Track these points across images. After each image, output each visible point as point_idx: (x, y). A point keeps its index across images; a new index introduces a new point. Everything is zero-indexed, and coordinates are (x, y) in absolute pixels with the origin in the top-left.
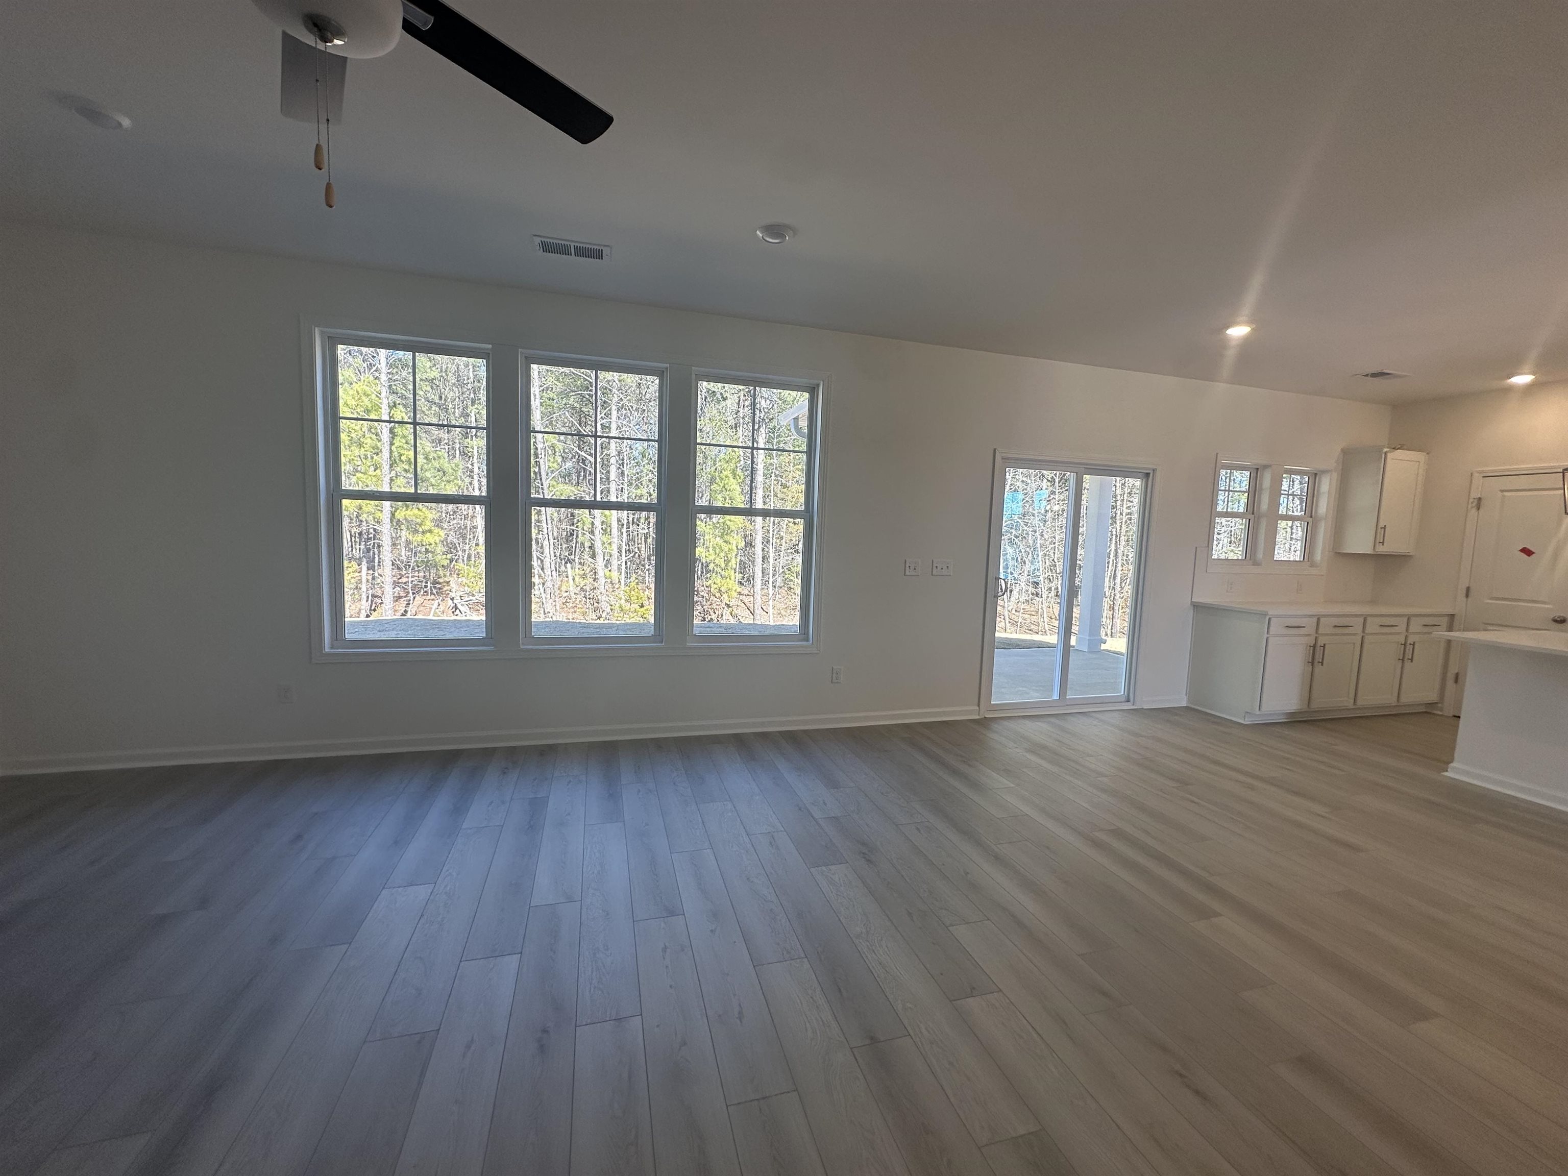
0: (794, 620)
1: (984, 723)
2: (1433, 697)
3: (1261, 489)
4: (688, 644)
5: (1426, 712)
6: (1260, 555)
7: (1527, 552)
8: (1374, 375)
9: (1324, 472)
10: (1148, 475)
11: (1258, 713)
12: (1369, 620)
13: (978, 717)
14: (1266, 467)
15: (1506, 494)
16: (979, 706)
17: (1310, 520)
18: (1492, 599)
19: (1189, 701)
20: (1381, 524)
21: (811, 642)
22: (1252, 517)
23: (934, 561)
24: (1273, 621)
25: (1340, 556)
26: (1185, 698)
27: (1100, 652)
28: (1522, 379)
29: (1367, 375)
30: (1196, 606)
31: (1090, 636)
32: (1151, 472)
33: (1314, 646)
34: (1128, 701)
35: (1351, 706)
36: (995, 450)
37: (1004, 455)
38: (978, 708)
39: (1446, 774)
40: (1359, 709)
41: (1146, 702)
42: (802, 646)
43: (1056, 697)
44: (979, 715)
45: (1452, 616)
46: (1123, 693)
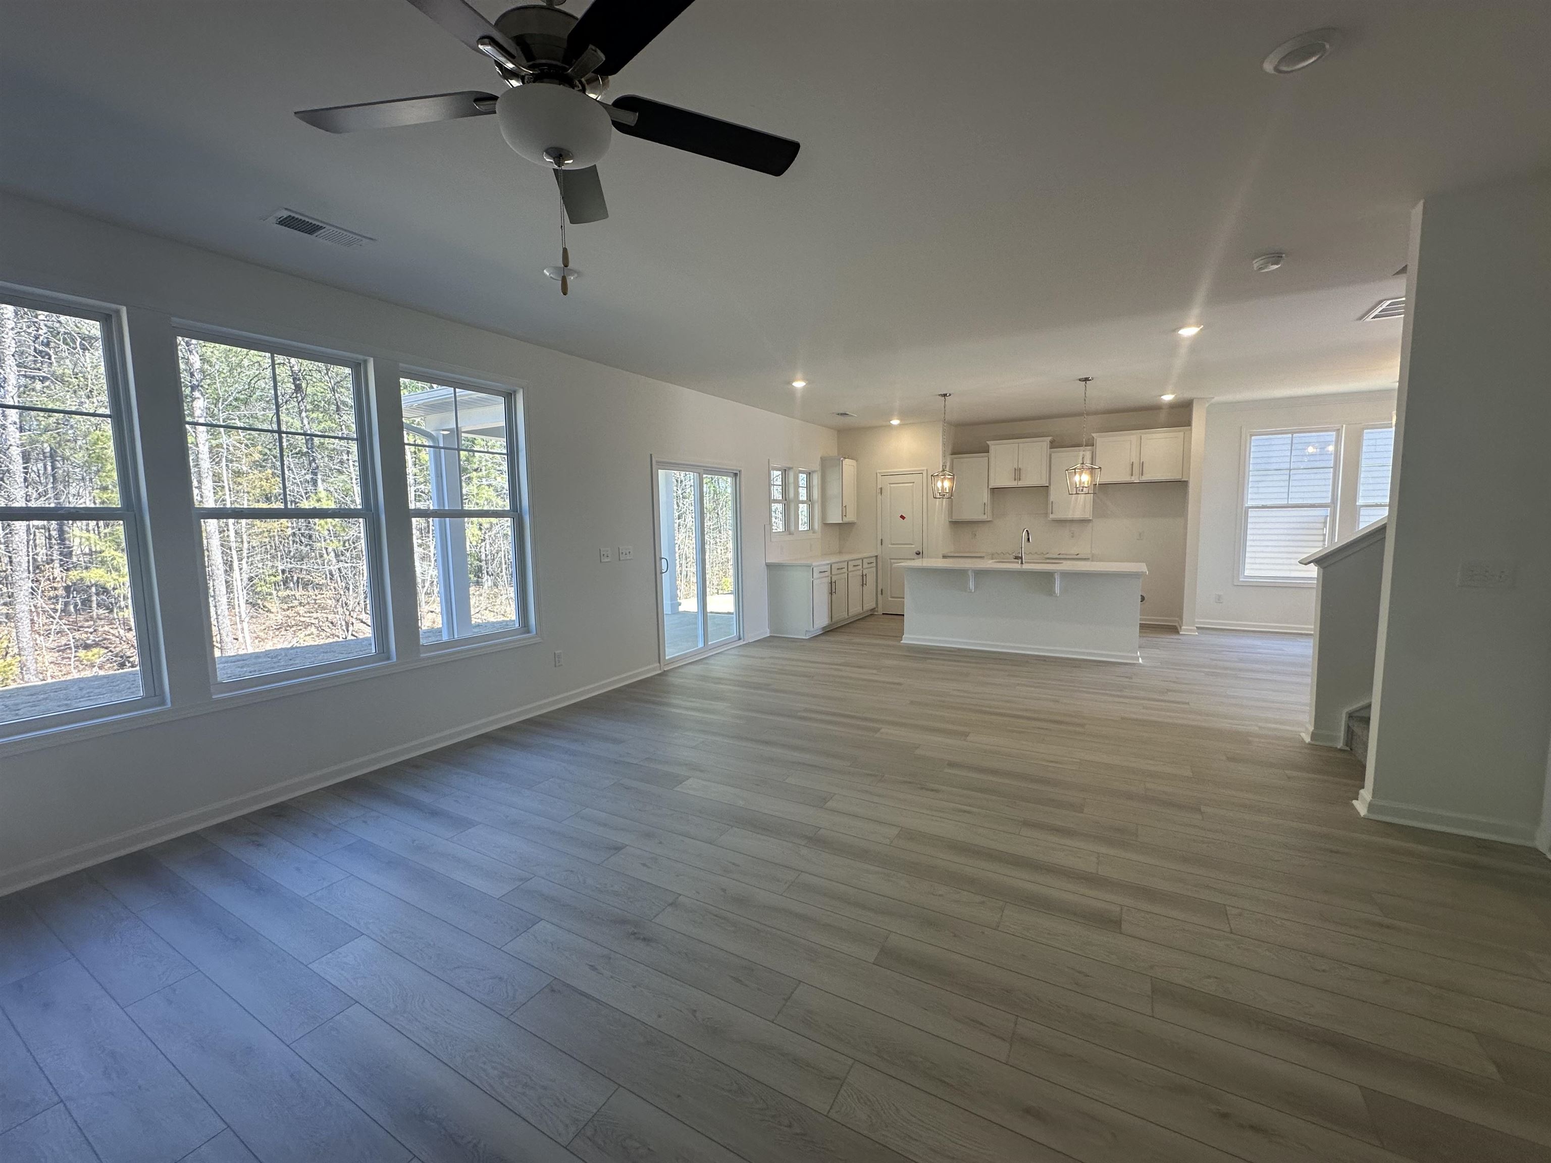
0: (511, 613)
1: (664, 674)
2: (874, 606)
3: (788, 483)
4: (422, 655)
5: (871, 615)
6: (792, 528)
7: (902, 517)
8: (842, 414)
9: (814, 472)
10: (736, 474)
11: (812, 629)
12: (850, 563)
13: (659, 672)
14: (790, 468)
15: (891, 485)
16: (660, 663)
17: (810, 503)
18: (892, 544)
19: (771, 633)
20: (844, 505)
21: (535, 633)
22: (785, 502)
23: (620, 548)
24: (814, 569)
25: (826, 525)
26: (768, 630)
27: (679, 613)
28: (895, 422)
29: (838, 414)
30: (769, 566)
31: (671, 601)
32: (738, 472)
33: (831, 583)
34: (740, 639)
35: (846, 616)
36: (651, 455)
37: (657, 459)
38: (658, 664)
39: (902, 642)
40: (852, 617)
41: (751, 637)
42: (524, 639)
43: (701, 645)
44: (660, 669)
45: (877, 556)
46: (735, 634)
